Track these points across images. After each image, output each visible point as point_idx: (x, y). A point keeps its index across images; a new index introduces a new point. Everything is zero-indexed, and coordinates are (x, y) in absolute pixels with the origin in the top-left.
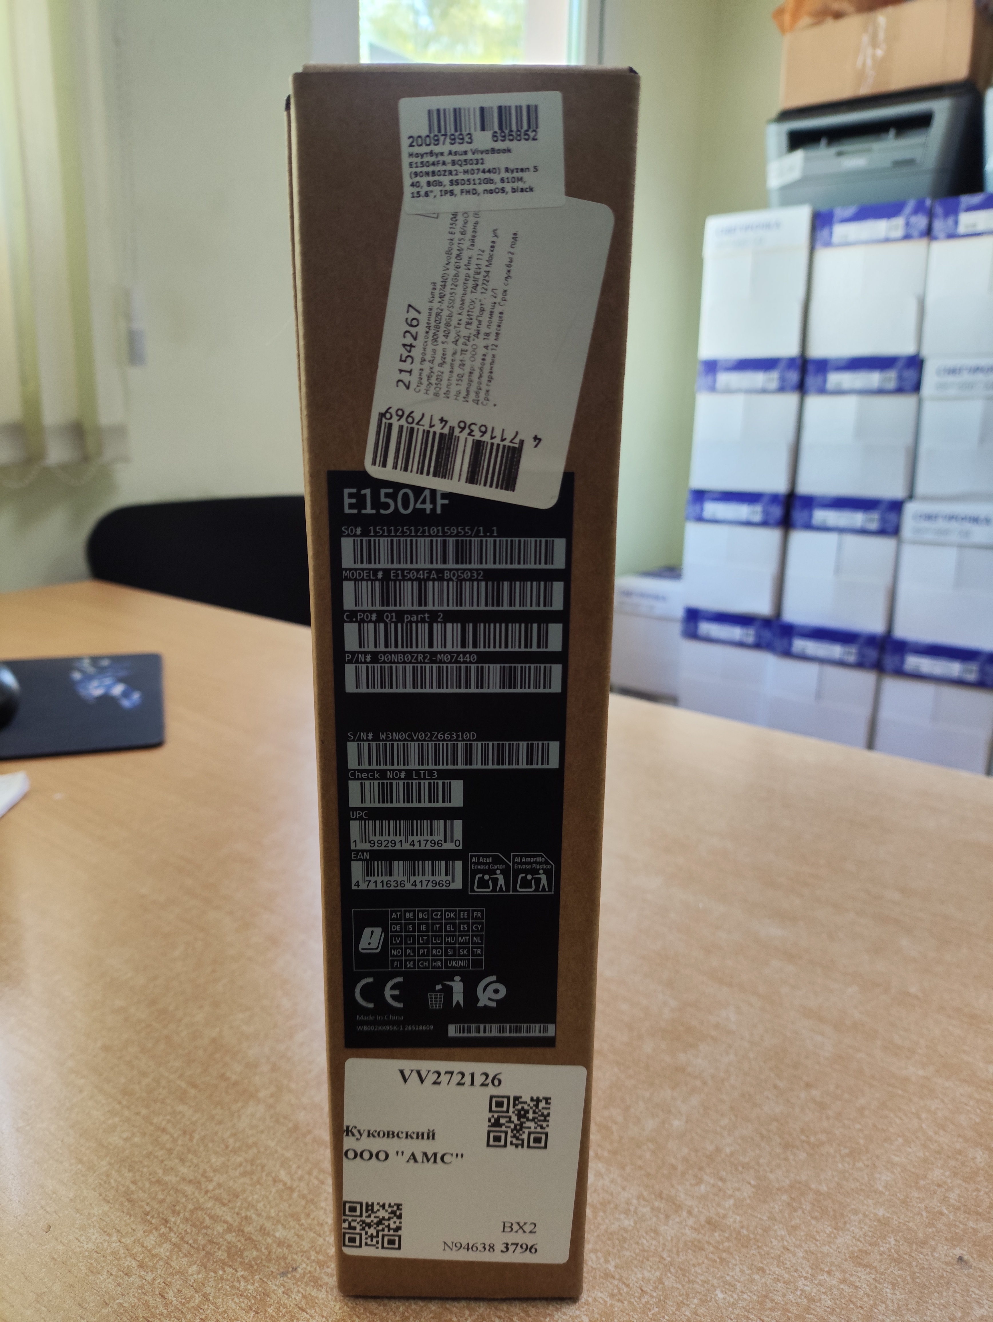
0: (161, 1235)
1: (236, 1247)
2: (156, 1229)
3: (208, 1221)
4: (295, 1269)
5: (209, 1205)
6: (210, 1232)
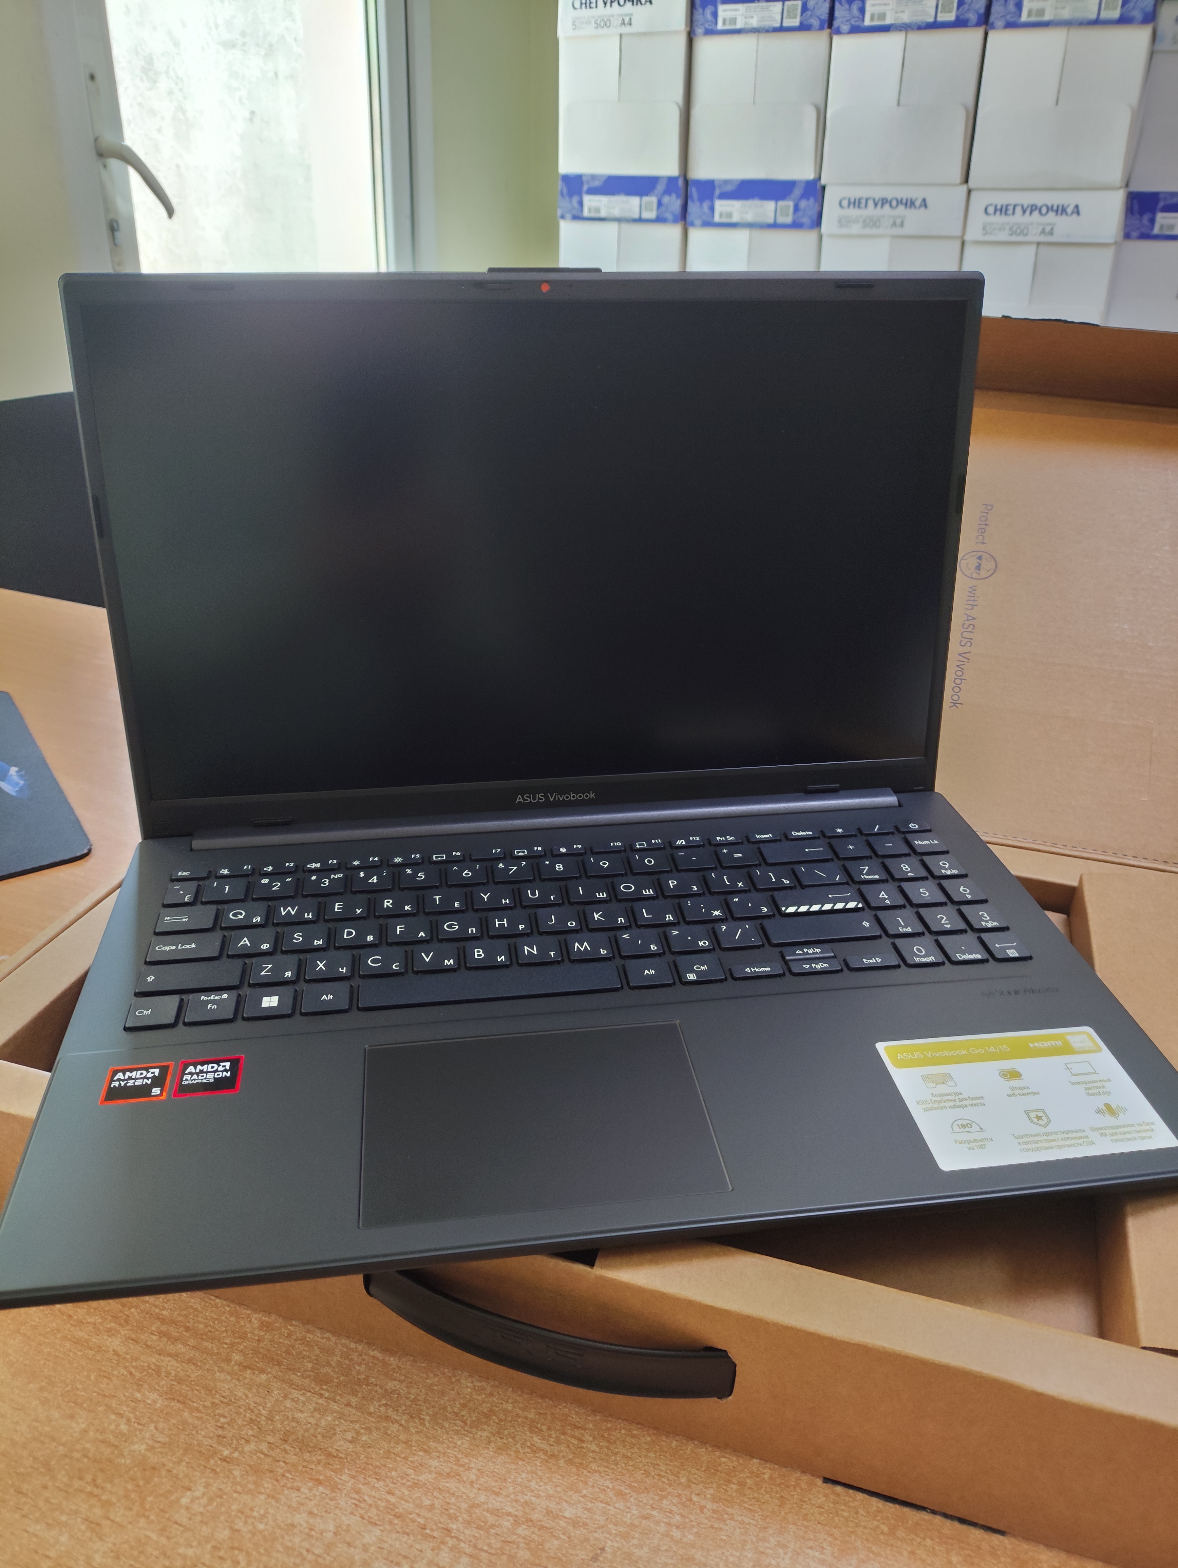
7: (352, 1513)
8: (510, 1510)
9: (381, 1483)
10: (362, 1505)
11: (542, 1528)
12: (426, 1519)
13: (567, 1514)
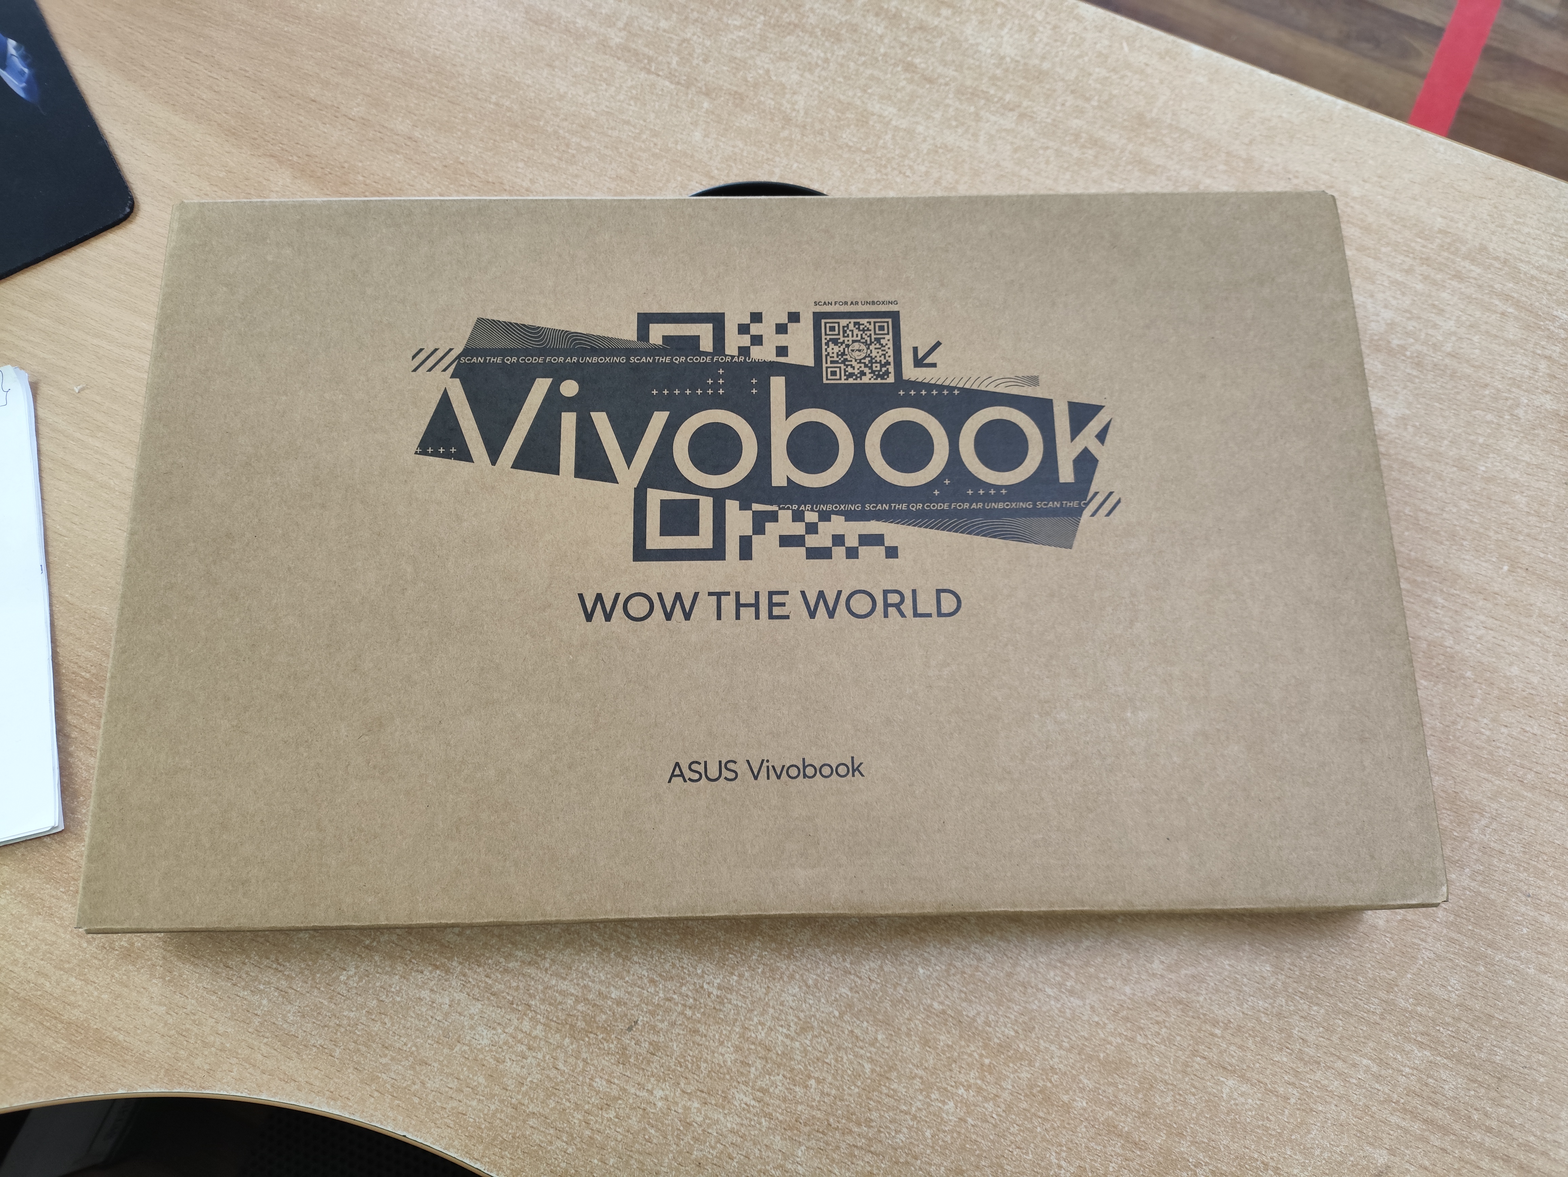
0: (531, 1019)
1: (588, 1014)
2: (525, 1014)
3: (559, 998)
4: (636, 1023)
5: (554, 982)
6: (564, 1007)
7: (461, 991)
8: (573, 991)
9: (481, 969)
10: (468, 985)
11: (595, 1005)
12: (514, 997)
13: (613, 996)
